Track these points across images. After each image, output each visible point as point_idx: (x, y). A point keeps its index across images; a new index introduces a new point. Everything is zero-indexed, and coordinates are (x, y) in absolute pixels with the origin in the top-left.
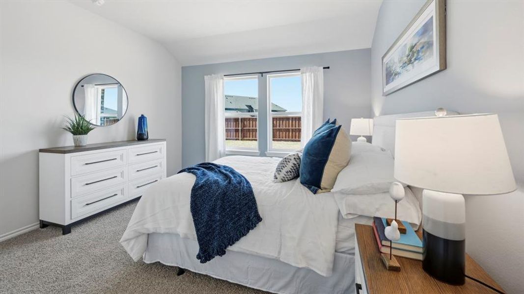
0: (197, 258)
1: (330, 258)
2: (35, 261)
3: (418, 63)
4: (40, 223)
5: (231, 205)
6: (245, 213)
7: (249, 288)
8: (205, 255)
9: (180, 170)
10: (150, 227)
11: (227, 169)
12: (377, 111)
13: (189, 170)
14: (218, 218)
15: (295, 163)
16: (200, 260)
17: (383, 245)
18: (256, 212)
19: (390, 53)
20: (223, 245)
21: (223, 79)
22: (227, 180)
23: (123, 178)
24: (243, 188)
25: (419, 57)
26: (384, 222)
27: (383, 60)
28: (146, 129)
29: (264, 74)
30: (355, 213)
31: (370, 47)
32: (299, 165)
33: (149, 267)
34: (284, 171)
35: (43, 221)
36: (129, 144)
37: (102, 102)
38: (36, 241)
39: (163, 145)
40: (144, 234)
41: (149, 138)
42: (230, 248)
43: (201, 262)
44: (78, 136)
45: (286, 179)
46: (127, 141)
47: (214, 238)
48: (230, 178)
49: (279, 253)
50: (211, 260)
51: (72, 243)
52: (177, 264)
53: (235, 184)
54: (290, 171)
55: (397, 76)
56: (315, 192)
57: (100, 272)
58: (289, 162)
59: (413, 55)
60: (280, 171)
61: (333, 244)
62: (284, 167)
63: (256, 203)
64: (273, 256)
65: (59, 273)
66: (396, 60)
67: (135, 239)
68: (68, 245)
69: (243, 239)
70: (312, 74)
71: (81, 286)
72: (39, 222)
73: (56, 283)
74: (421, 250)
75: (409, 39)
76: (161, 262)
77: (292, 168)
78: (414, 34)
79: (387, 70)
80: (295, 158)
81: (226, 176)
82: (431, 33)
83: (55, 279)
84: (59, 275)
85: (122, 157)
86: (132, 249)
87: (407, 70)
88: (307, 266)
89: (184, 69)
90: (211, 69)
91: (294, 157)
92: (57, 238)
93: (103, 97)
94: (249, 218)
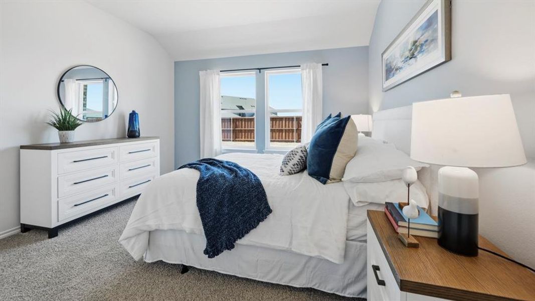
0: (204, 253)
1: (341, 245)
2: (20, 266)
3: (421, 56)
4: (21, 228)
5: (240, 198)
6: (255, 206)
7: (259, 281)
8: (213, 250)
9: (180, 166)
10: (152, 224)
11: (231, 164)
12: (375, 108)
13: (191, 166)
14: (226, 211)
15: (302, 155)
16: (207, 255)
17: (400, 226)
18: (267, 203)
19: (391, 49)
20: (232, 238)
21: (219, 75)
22: (232, 173)
23: (114, 177)
24: (251, 181)
25: (422, 50)
26: (397, 207)
27: (382, 56)
28: (137, 126)
29: (261, 70)
30: (366, 200)
31: (368, 45)
32: (306, 158)
33: (150, 267)
34: (291, 164)
35: (24, 225)
36: (120, 141)
37: (84, 98)
38: (18, 245)
39: (156, 143)
40: (145, 231)
41: (141, 136)
42: (239, 242)
43: (209, 257)
44: (64, 132)
45: (293, 172)
46: (118, 138)
47: (222, 232)
48: (236, 172)
49: (291, 243)
50: (220, 255)
51: (60, 246)
52: (181, 261)
53: (242, 176)
54: (296, 164)
55: (398, 71)
56: (325, 183)
57: (96, 274)
58: (296, 154)
59: (416, 49)
60: (287, 164)
61: (344, 232)
62: (290, 160)
63: (265, 194)
64: (284, 247)
65: (50, 277)
66: (398, 55)
67: (135, 237)
68: (56, 248)
69: (253, 232)
70: (311, 71)
71: (76, 289)
72: (20, 226)
73: (48, 288)
74: (436, 229)
75: (411, 34)
76: (163, 260)
77: (299, 161)
78: (417, 28)
79: (386, 65)
80: (302, 151)
81: (231, 170)
82: (436, 26)
83: (45, 283)
84: (50, 279)
85: (113, 154)
86: (132, 248)
87: (409, 64)
88: (319, 255)
89: (177, 64)
90: (206, 64)
91: (301, 149)
92: (43, 242)
93: (85, 94)
94: (259, 210)
